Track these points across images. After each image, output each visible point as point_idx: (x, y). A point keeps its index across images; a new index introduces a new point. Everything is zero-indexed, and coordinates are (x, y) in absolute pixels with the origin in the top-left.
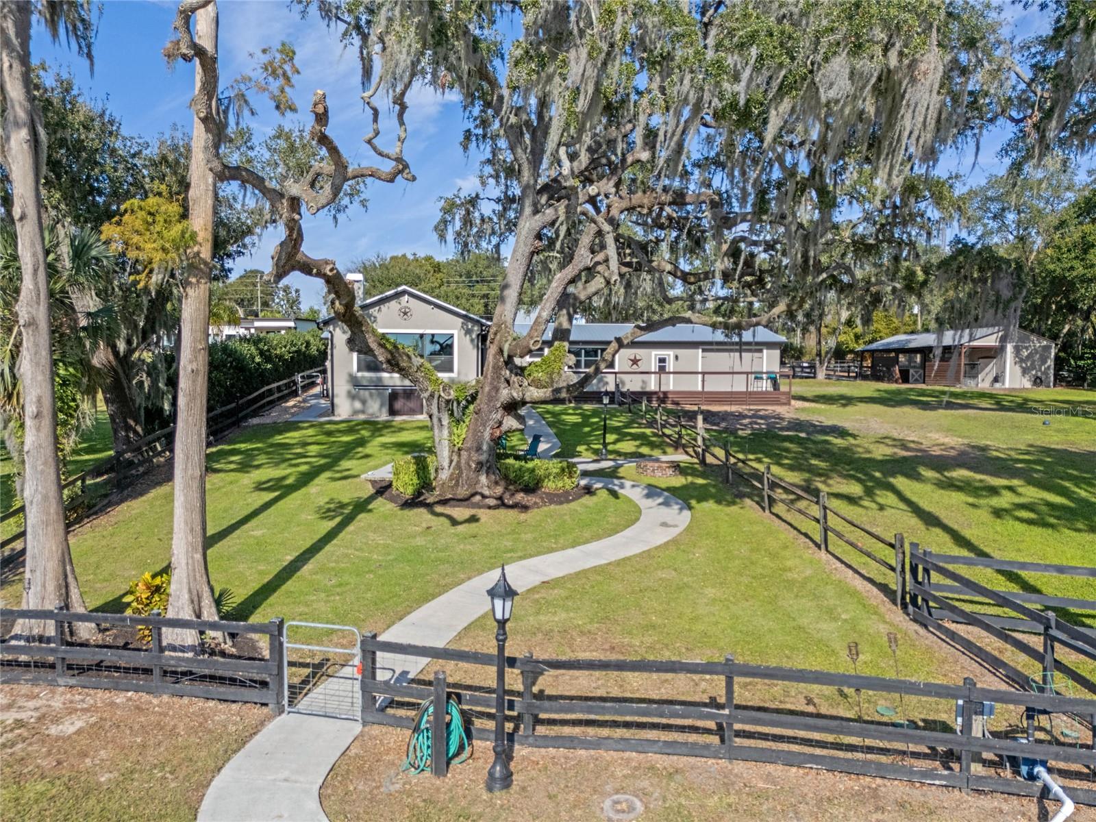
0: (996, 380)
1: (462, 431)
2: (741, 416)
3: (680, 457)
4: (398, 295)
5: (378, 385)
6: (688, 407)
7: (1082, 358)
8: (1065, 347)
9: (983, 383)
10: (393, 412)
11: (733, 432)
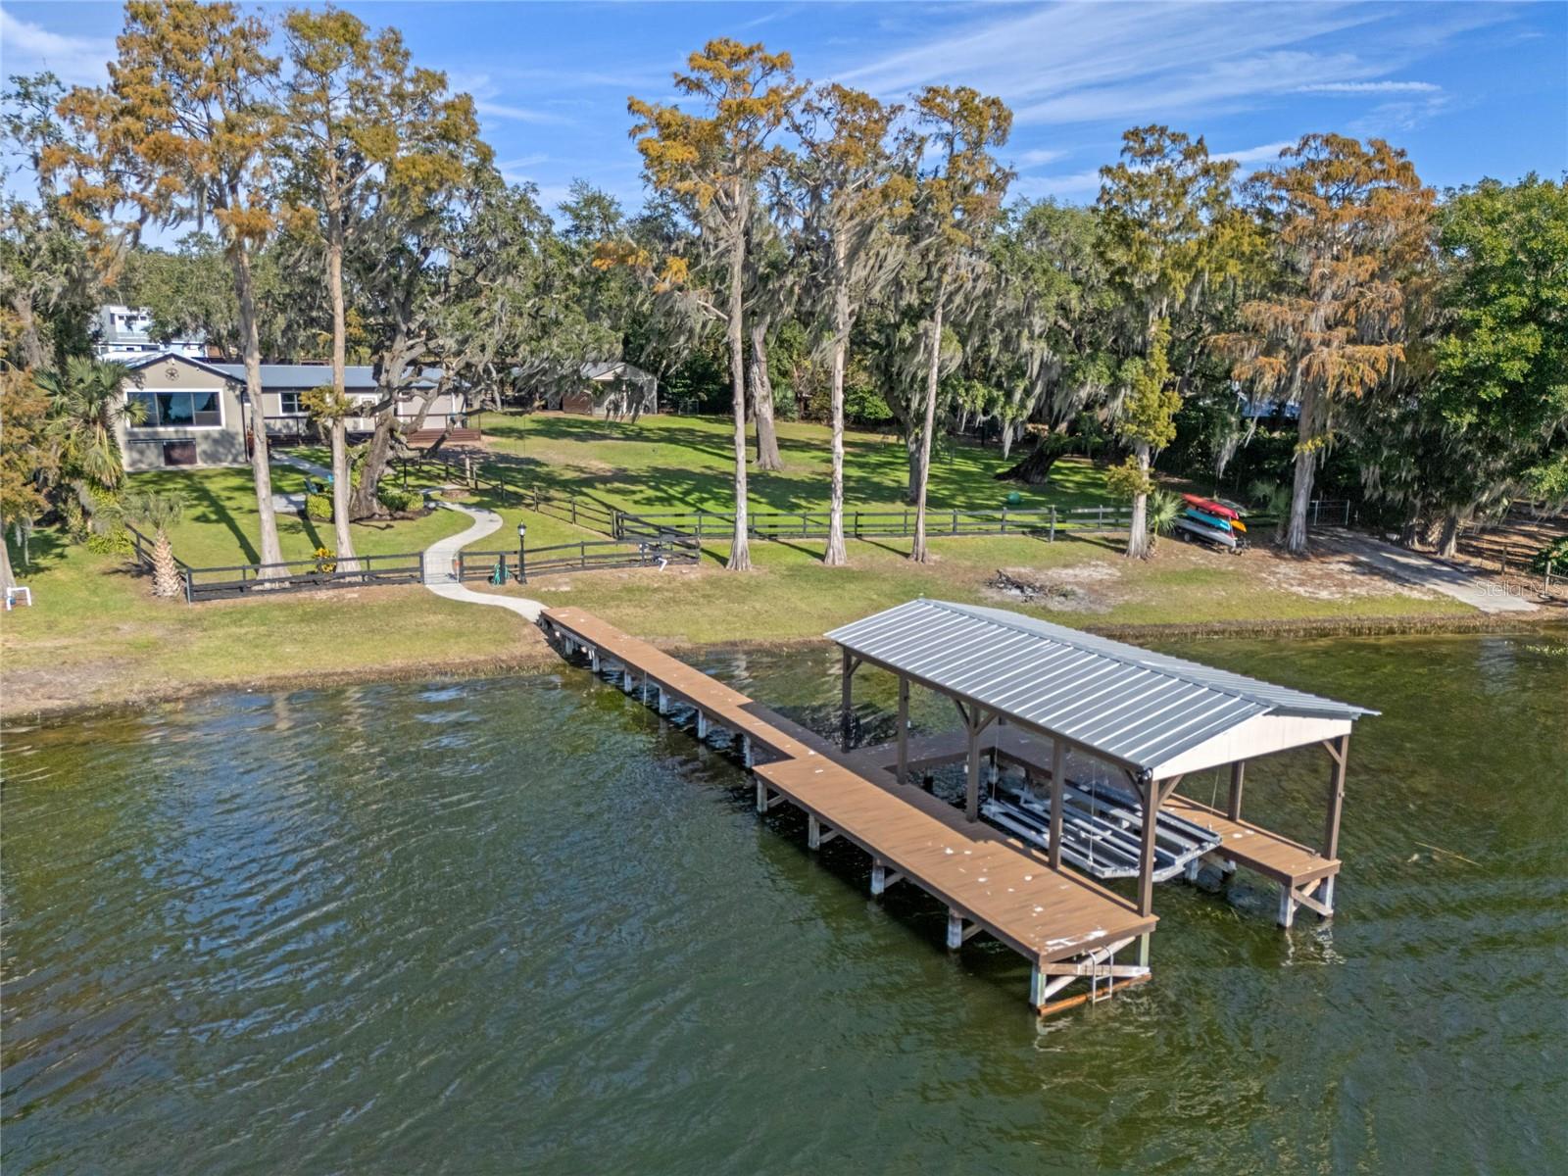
1: (357, 477)
4: (165, 358)
5: (155, 439)
7: (675, 387)
8: (664, 377)
10: (170, 460)
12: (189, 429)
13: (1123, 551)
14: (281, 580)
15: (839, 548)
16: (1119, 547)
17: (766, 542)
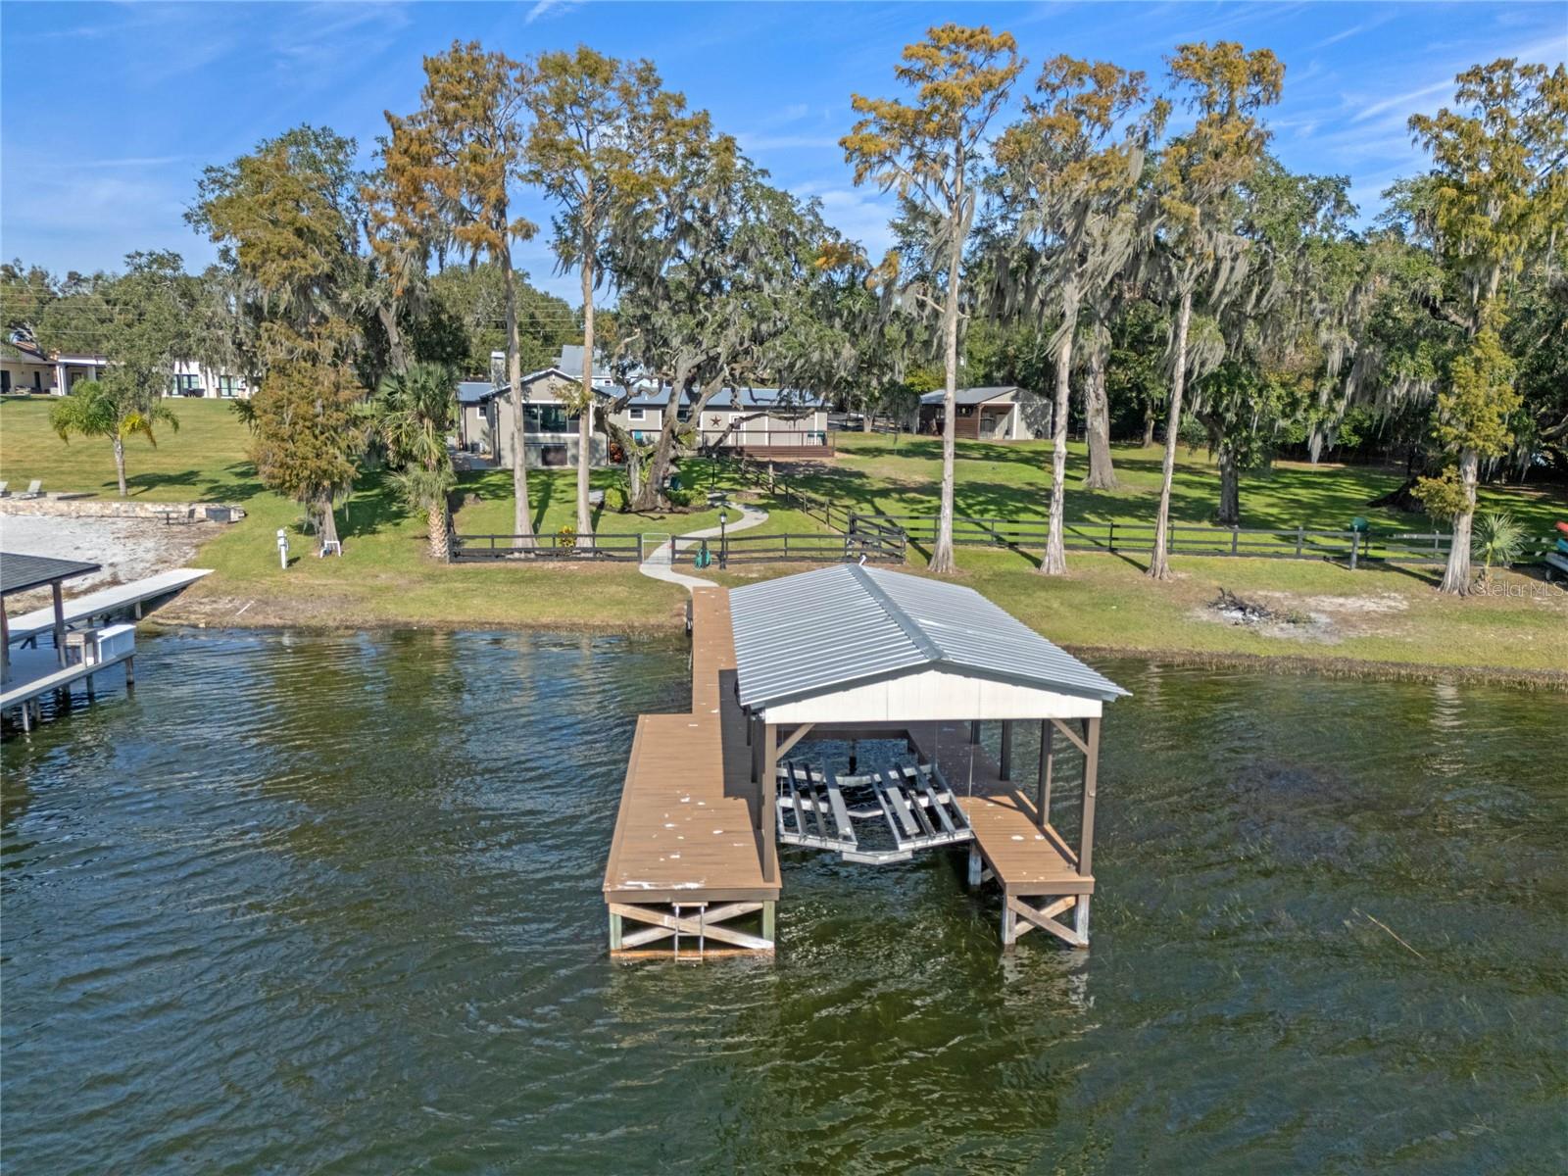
0: (1007, 433)
1: (646, 474)
2: (798, 465)
3: (759, 491)
4: (548, 375)
5: (535, 443)
6: (759, 459)
9: (997, 437)
10: (546, 462)
11: (792, 476)
12: (563, 435)
13: (1437, 584)
14: (528, 551)
15: (1055, 557)
16: (1435, 580)
17: (1006, 550)
